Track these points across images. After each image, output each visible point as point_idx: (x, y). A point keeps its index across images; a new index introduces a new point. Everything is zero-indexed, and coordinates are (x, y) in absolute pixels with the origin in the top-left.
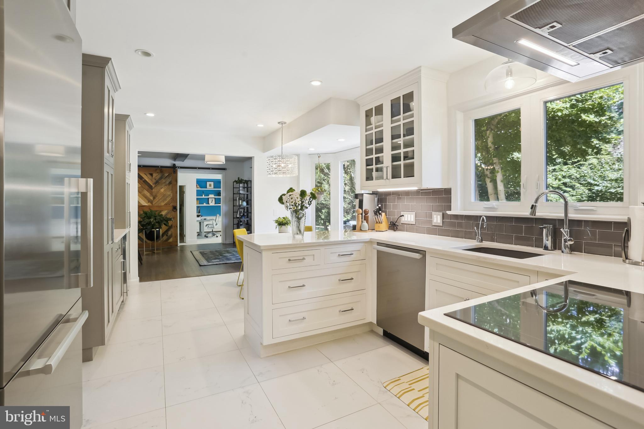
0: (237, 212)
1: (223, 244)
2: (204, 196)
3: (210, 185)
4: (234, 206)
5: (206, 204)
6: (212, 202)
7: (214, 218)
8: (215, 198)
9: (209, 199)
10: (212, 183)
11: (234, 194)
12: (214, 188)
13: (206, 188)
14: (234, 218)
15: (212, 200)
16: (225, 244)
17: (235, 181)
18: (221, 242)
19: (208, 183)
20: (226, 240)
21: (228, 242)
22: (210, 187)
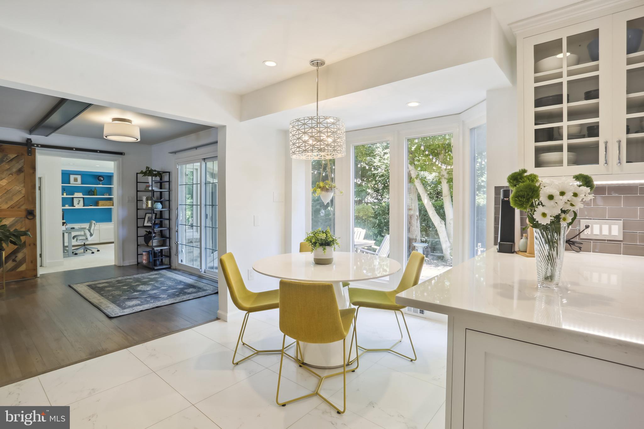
0: (144, 219)
1: (120, 267)
2: (66, 195)
3: (76, 180)
4: (137, 209)
5: (69, 206)
6: (78, 204)
7: (86, 225)
8: (83, 198)
9: (74, 199)
10: (79, 178)
11: (137, 191)
12: (81, 184)
13: (69, 183)
14: (138, 227)
15: (79, 201)
16: (123, 266)
17: (142, 172)
18: (113, 263)
19: (72, 177)
20: (123, 260)
21: (127, 263)
22: (76, 181)
